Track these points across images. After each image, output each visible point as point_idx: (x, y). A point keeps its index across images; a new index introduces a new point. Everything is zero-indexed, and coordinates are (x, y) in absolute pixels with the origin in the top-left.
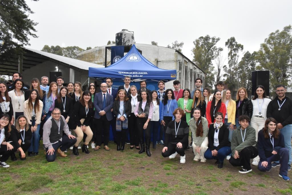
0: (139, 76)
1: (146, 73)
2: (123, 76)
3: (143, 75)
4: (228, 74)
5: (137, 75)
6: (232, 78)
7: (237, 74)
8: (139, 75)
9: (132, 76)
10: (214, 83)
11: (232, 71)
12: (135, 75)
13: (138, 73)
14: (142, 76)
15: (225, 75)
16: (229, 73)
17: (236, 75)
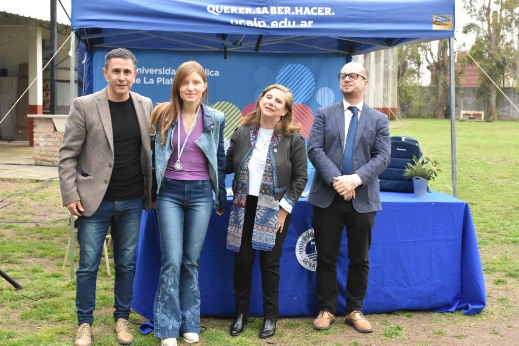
0: (298, 22)
1: (328, 11)
2: (228, 24)
3: (317, 20)
4: (479, 23)
5: (291, 18)
6: (493, 37)
7: (513, 24)
8: (298, 19)
9: (268, 23)
10: (429, 56)
11: (495, 12)
12: (279, 18)
13: (293, 10)
14: (309, 25)
15: (467, 29)
16: (483, 20)
17: (510, 26)
